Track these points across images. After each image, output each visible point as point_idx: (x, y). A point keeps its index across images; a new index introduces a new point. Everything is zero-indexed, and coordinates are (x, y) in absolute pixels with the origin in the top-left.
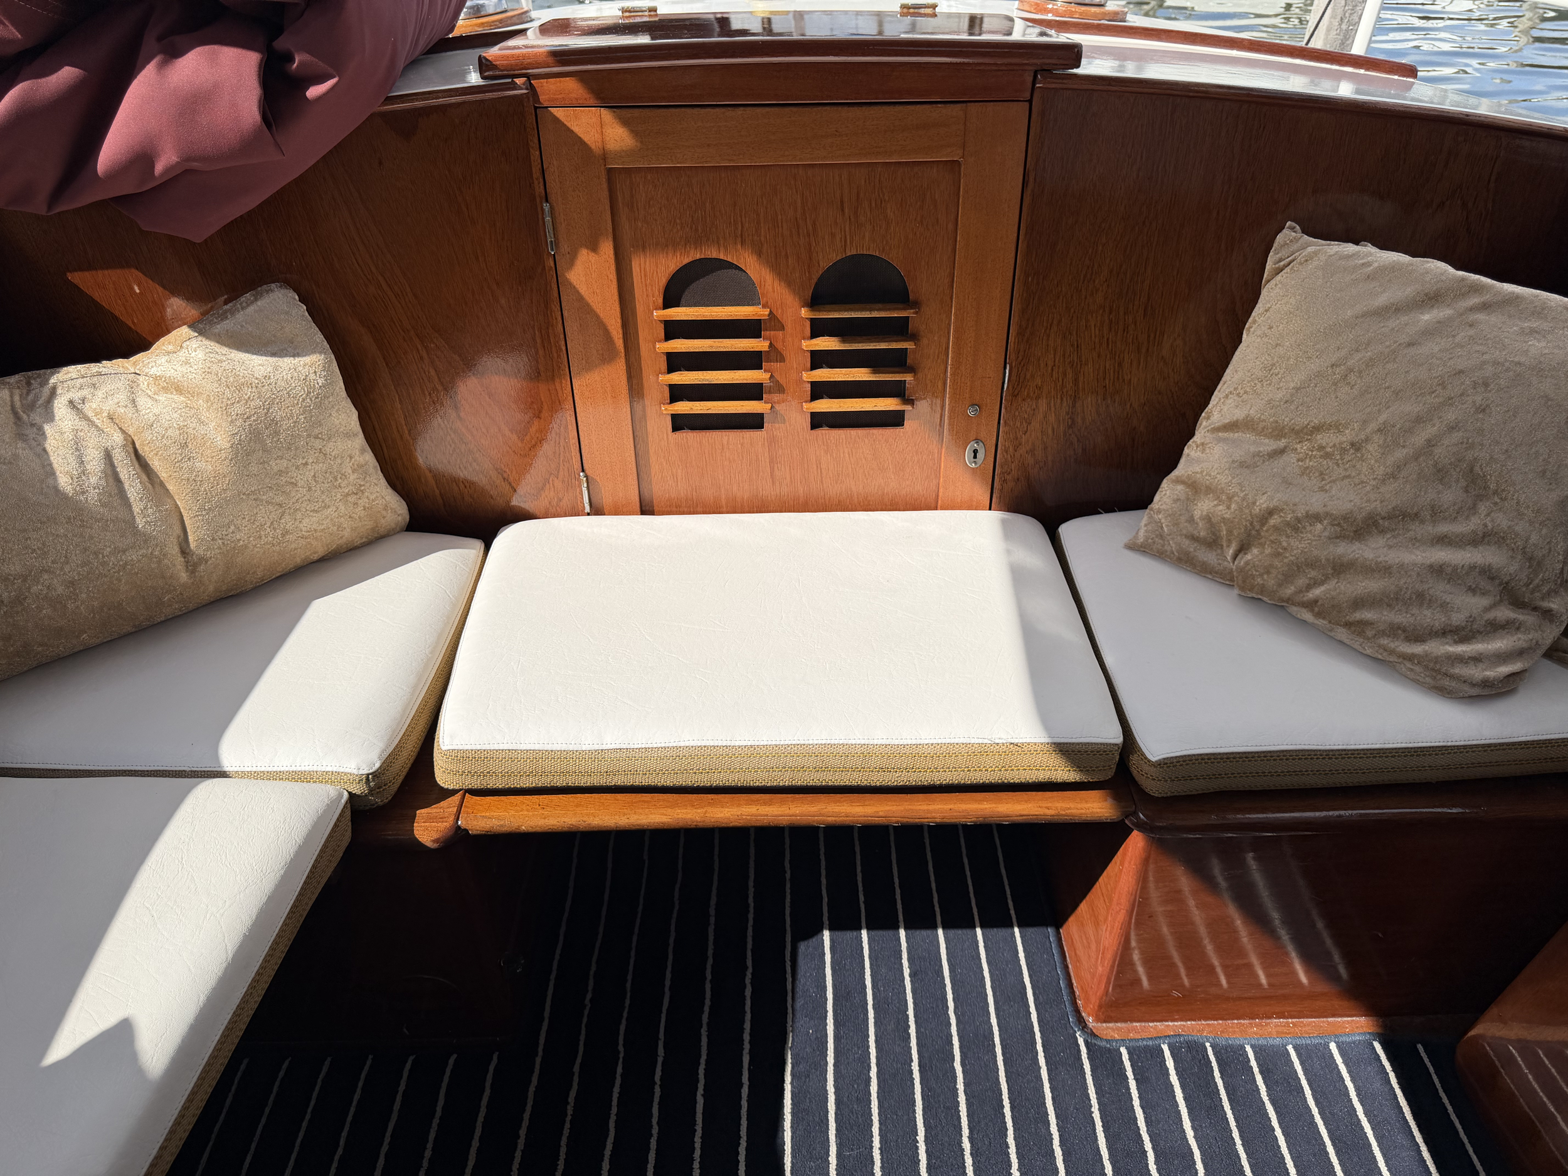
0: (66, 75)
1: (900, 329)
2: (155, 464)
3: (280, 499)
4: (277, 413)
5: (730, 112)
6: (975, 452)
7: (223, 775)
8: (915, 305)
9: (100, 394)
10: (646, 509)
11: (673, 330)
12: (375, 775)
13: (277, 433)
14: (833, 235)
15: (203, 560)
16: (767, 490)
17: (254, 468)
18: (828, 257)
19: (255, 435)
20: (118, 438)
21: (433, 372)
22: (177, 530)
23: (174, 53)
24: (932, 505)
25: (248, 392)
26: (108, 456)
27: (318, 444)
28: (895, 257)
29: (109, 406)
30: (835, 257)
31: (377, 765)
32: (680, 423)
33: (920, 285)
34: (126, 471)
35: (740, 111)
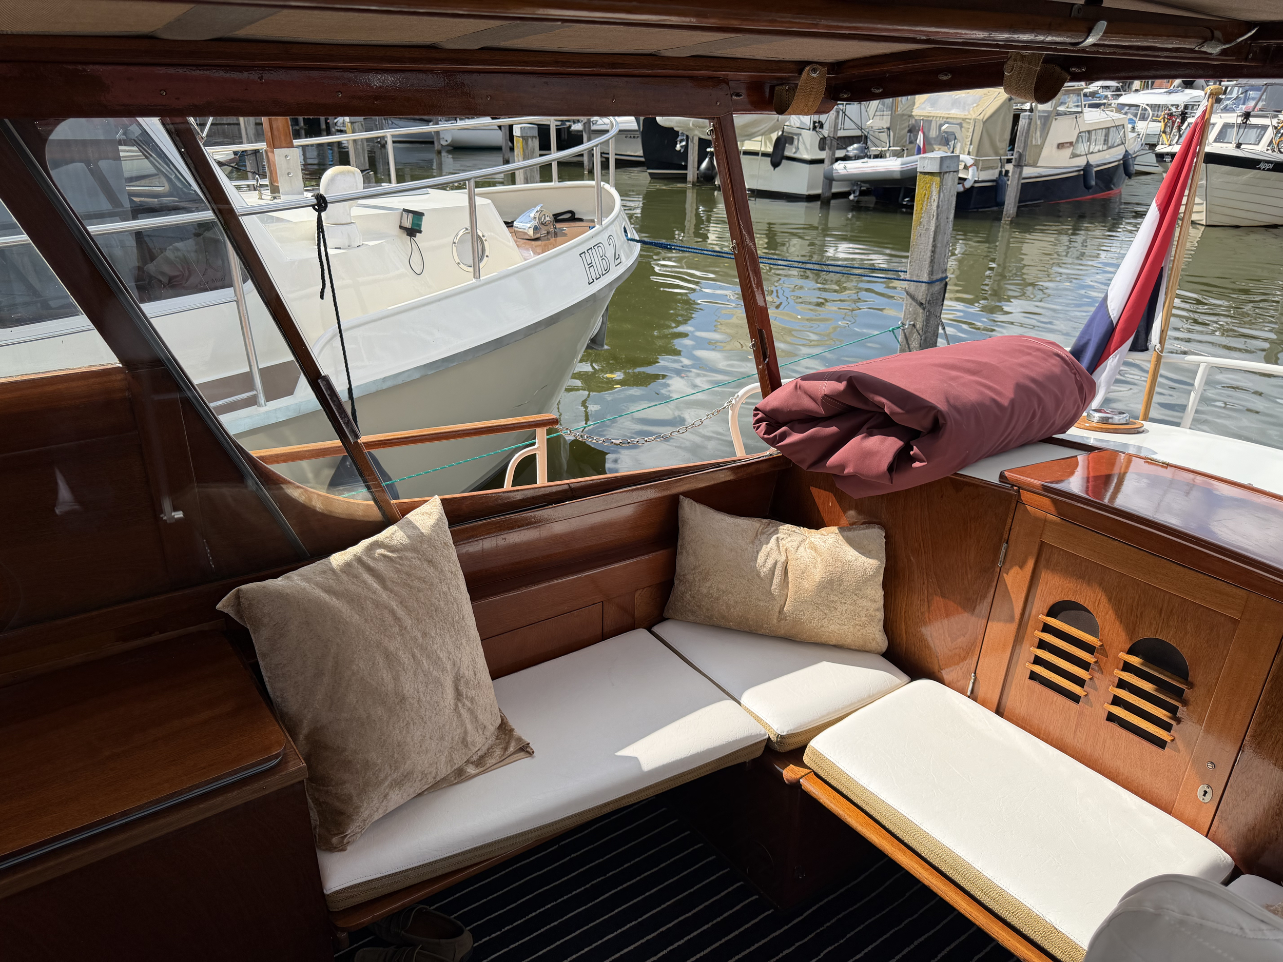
0: (833, 429)
1: (1178, 694)
2: (790, 574)
3: (826, 611)
4: (845, 577)
5: (1110, 541)
6: (1206, 792)
7: (739, 703)
8: (1191, 685)
9: (789, 539)
10: (999, 711)
11: (1047, 628)
12: (782, 737)
13: (840, 585)
14: (1151, 624)
15: (785, 619)
16: (1069, 739)
17: (823, 594)
18: (1145, 633)
19: (831, 582)
20: (783, 558)
21: (926, 592)
22: (782, 603)
23: (871, 434)
24: (1167, 809)
25: (839, 563)
26: (776, 564)
27: (855, 597)
28: (1185, 652)
29: (788, 545)
30: (1149, 635)
31: (785, 733)
32: (1033, 676)
33: (1197, 675)
34: (778, 572)
35: (1116, 543)
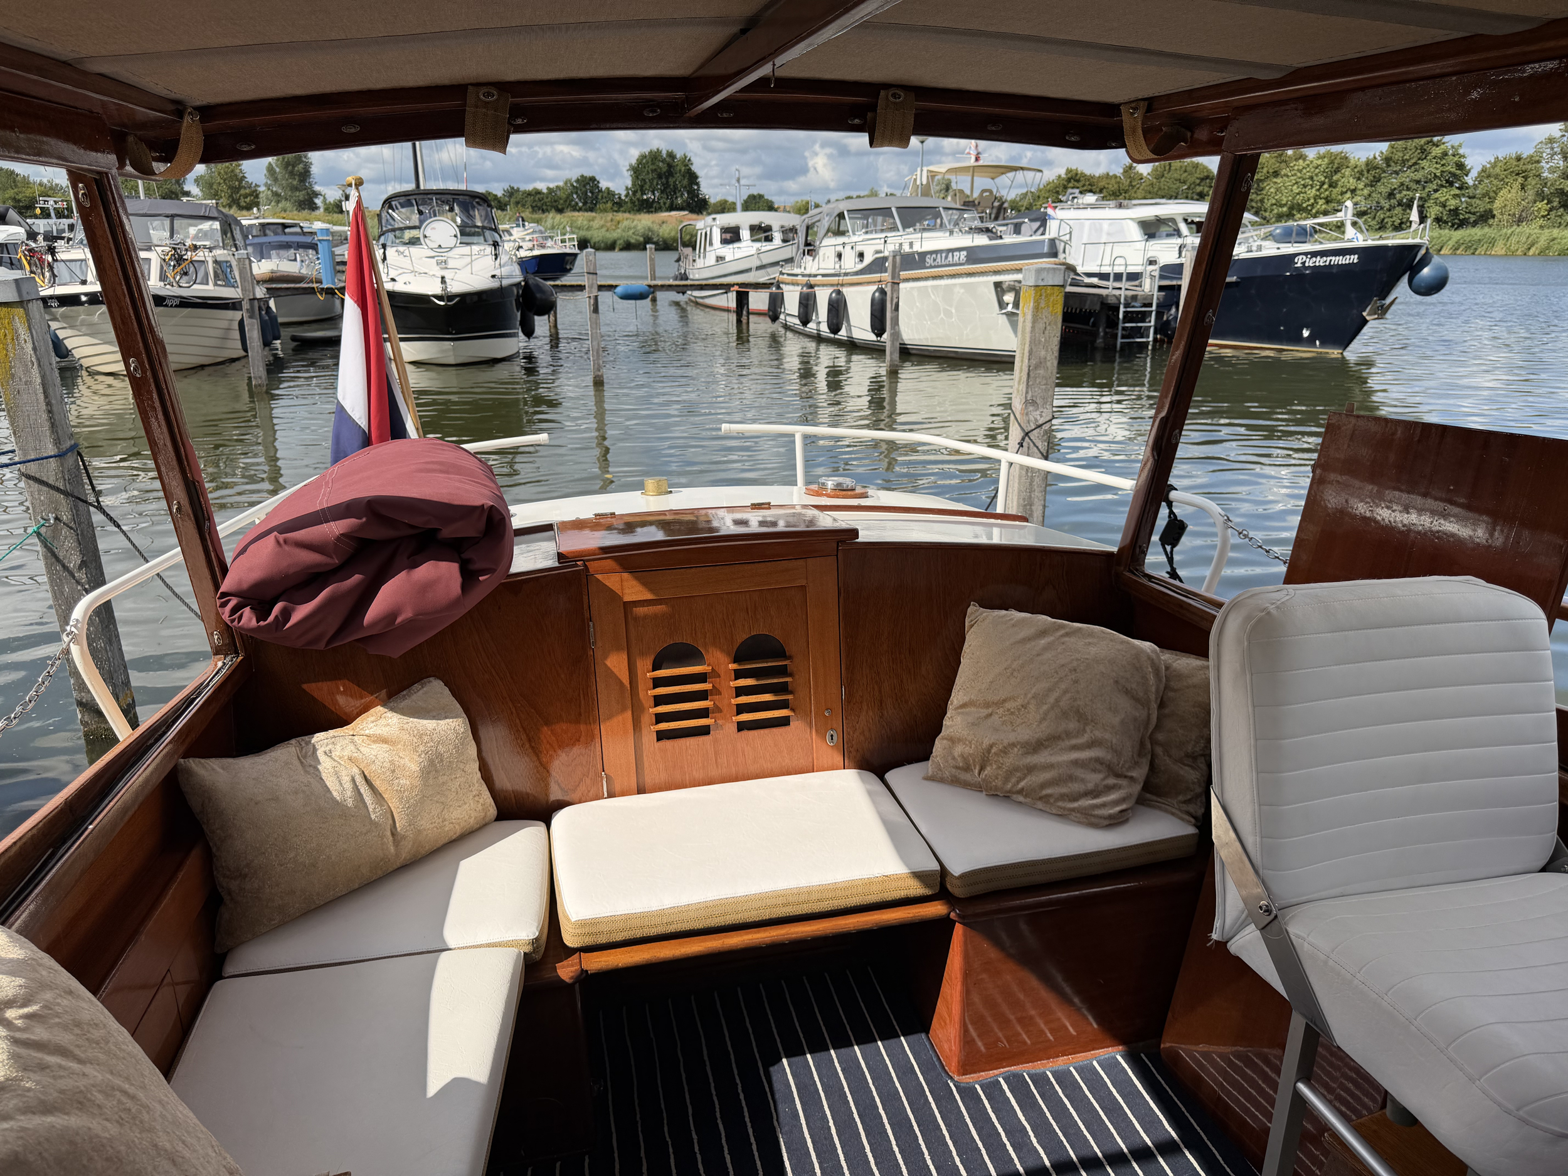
0: (357, 578)
1: (783, 671)
2: (377, 783)
3: (443, 799)
4: (441, 749)
5: (688, 571)
6: (832, 736)
8: (790, 658)
10: (641, 790)
11: (658, 683)
12: (537, 939)
13: (442, 761)
14: (744, 626)
15: (404, 837)
16: (714, 772)
17: (431, 782)
18: (741, 636)
19: (431, 762)
20: (356, 771)
21: (518, 721)
22: (390, 822)
23: (415, 565)
24: (812, 770)
25: (426, 738)
26: (353, 780)
27: (462, 766)
28: (777, 634)
29: (346, 753)
30: (745, 637)
31: (537, 934)
32: (661, 736)
33: (792, 648)
34: (364, 789)
35: (693, 570)
